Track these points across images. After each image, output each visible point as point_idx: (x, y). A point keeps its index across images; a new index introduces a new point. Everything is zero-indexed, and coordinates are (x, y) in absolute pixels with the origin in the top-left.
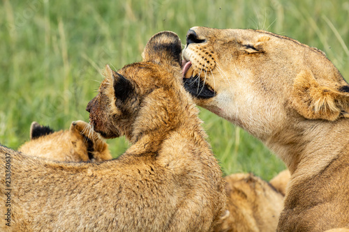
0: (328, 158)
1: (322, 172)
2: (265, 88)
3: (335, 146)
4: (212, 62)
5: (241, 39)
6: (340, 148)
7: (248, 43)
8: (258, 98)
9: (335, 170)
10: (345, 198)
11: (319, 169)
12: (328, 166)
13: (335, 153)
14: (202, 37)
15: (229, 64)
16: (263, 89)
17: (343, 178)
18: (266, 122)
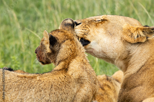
0: (141, 65)
2: (111, 34)
3: (143, 60)
8: (109, 39)
9: (143, 71)
10: (148, 84)
11: (137, 70)
12: (140, 69)
13: (143, 63)
14: (79, 22)
16: (110, 35)
17: (147, 75)
18: (114, 49)
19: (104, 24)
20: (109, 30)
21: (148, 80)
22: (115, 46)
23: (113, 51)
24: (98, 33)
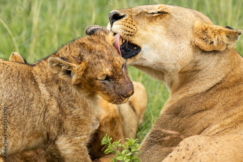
0: (214, 82)
1: (207, 91)
3: (220, 74)
4: (134, 28)
5: (146, 11)
6: (224, 75)
7: (151, 12)
8: (172, 43)
9: (217, 90)
10: (222, 108)
11: (207, 89)
12: (212, 87)
13: (219, 79)
14: (122, 14)
15: (145, 26)
16: (174, 36)
17: (222, 96)
18: (178, 59)
19: (164, 19)
20: (172, 28)
21: (224, 103)
22: (181, 55)
23: (176, 62)
24: (154, 32)
